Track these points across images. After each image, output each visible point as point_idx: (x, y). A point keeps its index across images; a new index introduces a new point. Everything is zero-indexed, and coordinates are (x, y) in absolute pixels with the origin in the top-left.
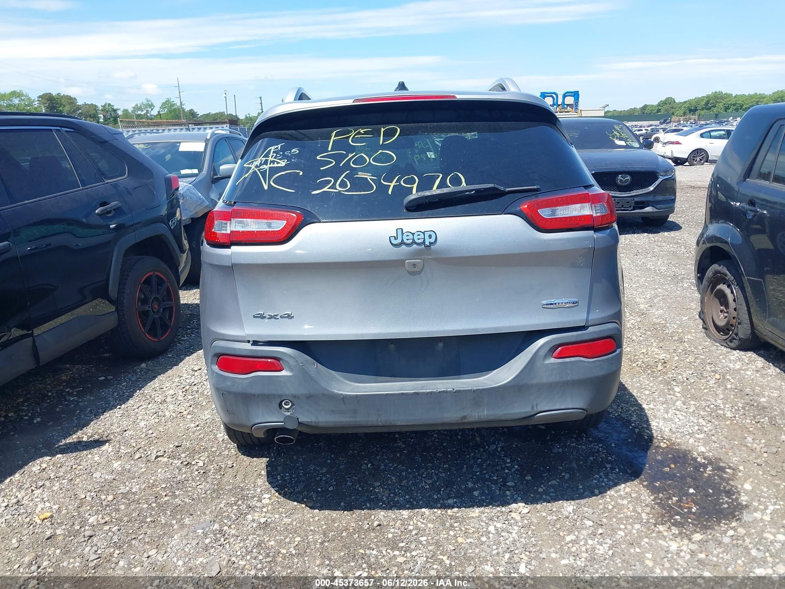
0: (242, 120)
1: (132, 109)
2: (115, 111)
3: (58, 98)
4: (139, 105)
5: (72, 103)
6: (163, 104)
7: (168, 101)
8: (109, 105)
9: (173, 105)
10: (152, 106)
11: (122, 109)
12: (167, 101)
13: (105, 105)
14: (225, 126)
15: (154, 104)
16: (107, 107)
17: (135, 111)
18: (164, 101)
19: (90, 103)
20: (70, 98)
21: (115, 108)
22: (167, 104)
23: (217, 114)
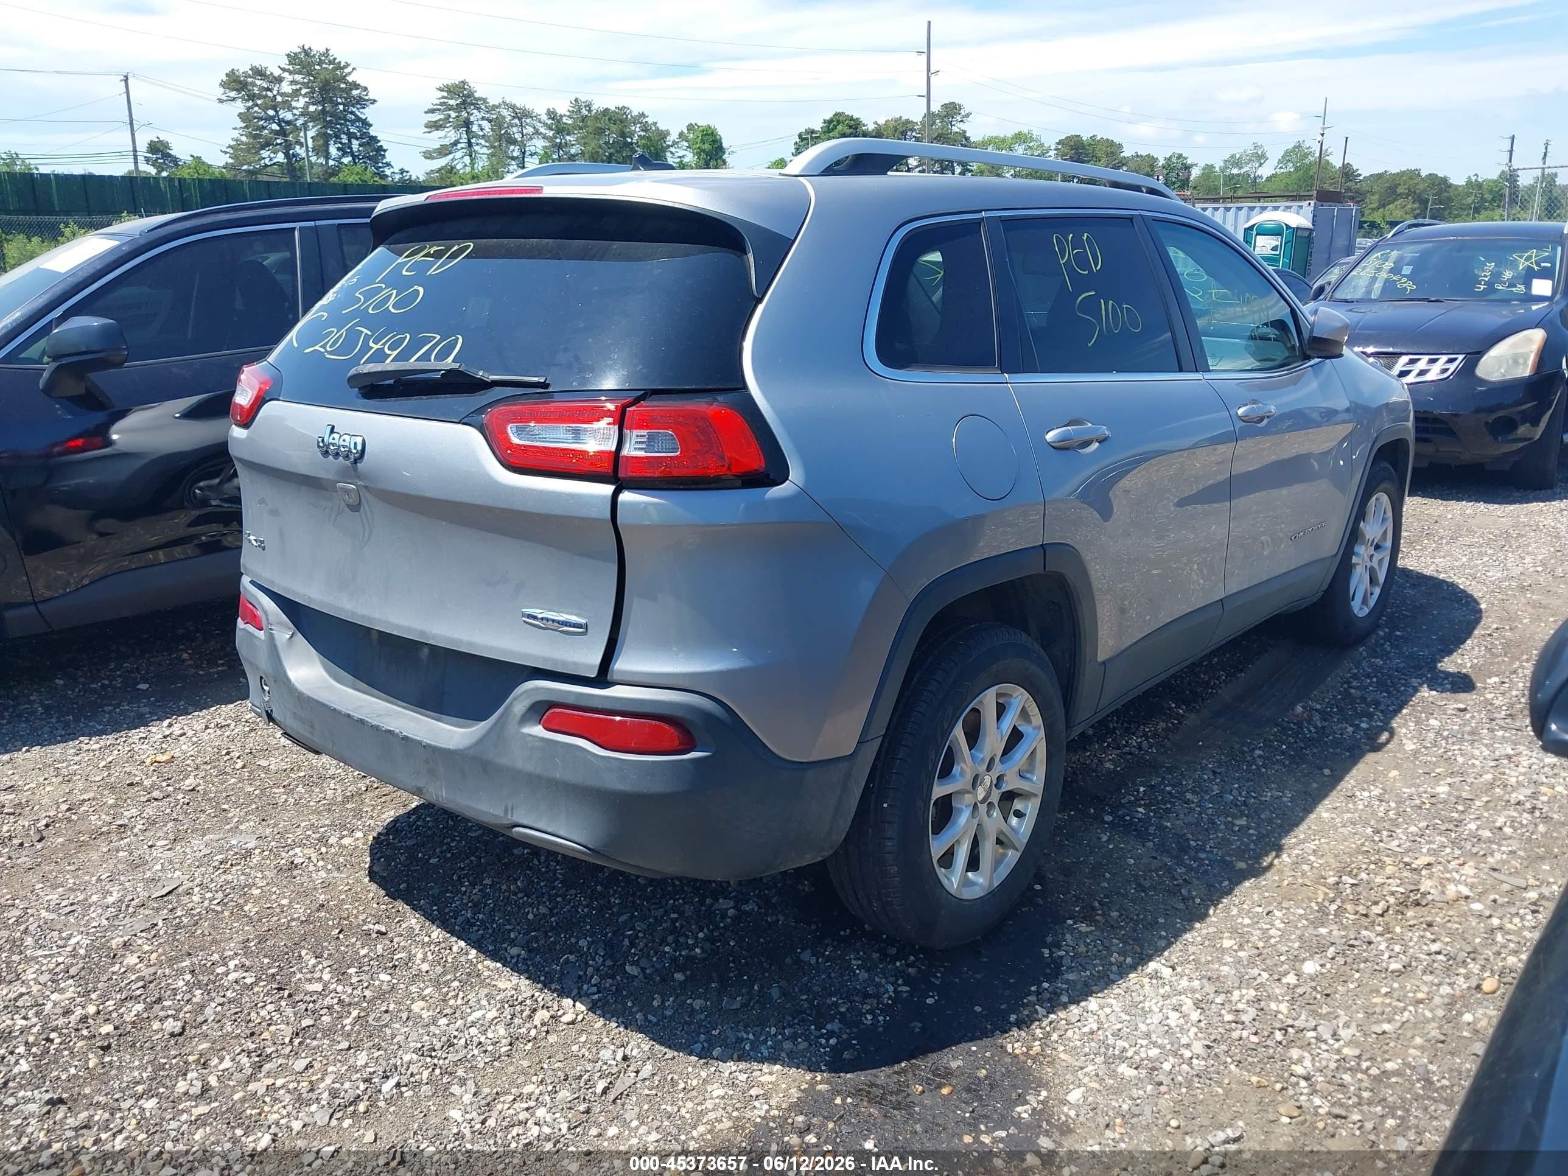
0: (1457, 187)
1: (1222, 164)
2: (1187, 168)
3: (1090, 145)
4: (1238, 156)
5: (1112, 153)
6: (1287, 153)
7: (1298, 146)
8: (1180, 156)
9: (1306, 155)
10: (1260, 158)
11: (1202, 165)
12: (1295, 147)
13: (1171, 157)
14: (1305, 204)
15: (1268, 155)
16: (1174, 160)
17: (1226, 168)
18: (1290, 147)
19: (1144, 154)
20: (1111, 144)
21: (1189, 162)
22: (1297, 153)
23: (1403, 173)
